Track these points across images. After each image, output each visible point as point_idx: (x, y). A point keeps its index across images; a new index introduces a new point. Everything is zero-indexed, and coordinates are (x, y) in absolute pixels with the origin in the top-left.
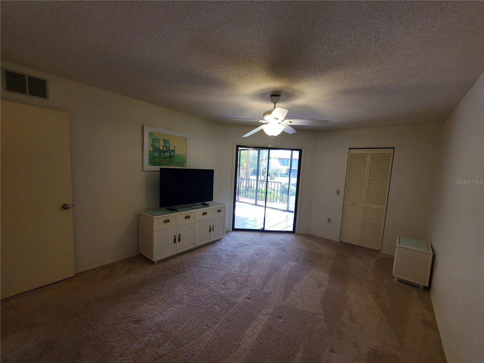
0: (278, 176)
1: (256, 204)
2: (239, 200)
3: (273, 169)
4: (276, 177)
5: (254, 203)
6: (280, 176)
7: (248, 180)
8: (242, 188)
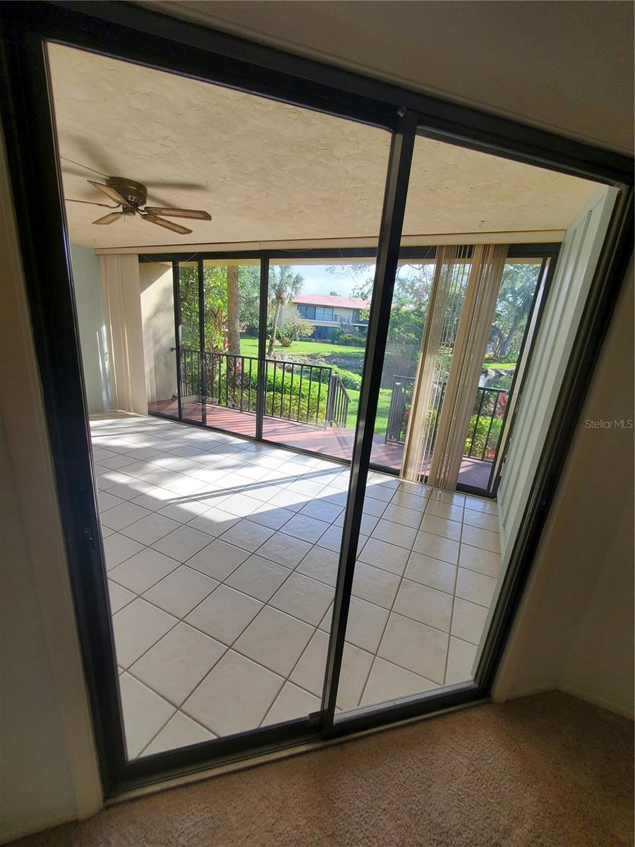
0: (295, 340)
1: (259, 439)
2: (208, 424)
3: (288, 326)
4: (293, 342)
5: (253, 434)
6: (301, 341)
7: (233, 356)
8: (217, 378)
